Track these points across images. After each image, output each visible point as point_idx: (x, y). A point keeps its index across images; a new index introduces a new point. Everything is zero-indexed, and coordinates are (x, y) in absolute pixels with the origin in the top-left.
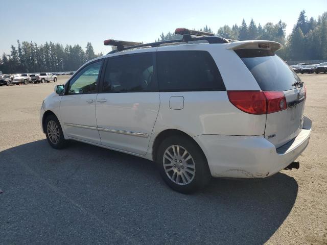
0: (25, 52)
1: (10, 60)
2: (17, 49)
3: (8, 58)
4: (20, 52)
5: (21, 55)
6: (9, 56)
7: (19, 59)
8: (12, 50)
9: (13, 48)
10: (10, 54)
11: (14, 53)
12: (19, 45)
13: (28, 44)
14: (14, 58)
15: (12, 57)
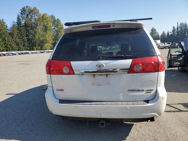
0: (181, 29)
1: (171, 35)
2: (176, 28)
3: (170, 34)
4: (177, 29)
5: (178, 31)
6: (171, 32)
7: (176, 33)
8: (173, 29)
9: (174, 28)
10: (172, 31)
11: (174, 31)
12: (178, 25)
13: (183, 24)
14: (173, 34)
15: (172, 33)
